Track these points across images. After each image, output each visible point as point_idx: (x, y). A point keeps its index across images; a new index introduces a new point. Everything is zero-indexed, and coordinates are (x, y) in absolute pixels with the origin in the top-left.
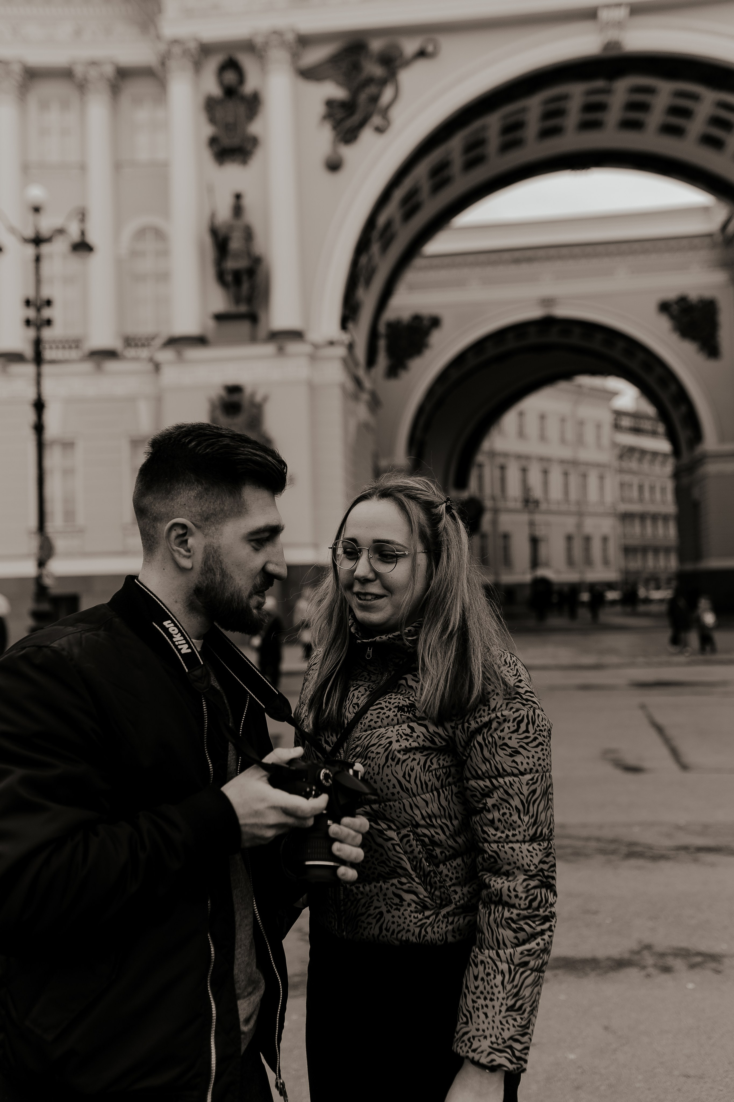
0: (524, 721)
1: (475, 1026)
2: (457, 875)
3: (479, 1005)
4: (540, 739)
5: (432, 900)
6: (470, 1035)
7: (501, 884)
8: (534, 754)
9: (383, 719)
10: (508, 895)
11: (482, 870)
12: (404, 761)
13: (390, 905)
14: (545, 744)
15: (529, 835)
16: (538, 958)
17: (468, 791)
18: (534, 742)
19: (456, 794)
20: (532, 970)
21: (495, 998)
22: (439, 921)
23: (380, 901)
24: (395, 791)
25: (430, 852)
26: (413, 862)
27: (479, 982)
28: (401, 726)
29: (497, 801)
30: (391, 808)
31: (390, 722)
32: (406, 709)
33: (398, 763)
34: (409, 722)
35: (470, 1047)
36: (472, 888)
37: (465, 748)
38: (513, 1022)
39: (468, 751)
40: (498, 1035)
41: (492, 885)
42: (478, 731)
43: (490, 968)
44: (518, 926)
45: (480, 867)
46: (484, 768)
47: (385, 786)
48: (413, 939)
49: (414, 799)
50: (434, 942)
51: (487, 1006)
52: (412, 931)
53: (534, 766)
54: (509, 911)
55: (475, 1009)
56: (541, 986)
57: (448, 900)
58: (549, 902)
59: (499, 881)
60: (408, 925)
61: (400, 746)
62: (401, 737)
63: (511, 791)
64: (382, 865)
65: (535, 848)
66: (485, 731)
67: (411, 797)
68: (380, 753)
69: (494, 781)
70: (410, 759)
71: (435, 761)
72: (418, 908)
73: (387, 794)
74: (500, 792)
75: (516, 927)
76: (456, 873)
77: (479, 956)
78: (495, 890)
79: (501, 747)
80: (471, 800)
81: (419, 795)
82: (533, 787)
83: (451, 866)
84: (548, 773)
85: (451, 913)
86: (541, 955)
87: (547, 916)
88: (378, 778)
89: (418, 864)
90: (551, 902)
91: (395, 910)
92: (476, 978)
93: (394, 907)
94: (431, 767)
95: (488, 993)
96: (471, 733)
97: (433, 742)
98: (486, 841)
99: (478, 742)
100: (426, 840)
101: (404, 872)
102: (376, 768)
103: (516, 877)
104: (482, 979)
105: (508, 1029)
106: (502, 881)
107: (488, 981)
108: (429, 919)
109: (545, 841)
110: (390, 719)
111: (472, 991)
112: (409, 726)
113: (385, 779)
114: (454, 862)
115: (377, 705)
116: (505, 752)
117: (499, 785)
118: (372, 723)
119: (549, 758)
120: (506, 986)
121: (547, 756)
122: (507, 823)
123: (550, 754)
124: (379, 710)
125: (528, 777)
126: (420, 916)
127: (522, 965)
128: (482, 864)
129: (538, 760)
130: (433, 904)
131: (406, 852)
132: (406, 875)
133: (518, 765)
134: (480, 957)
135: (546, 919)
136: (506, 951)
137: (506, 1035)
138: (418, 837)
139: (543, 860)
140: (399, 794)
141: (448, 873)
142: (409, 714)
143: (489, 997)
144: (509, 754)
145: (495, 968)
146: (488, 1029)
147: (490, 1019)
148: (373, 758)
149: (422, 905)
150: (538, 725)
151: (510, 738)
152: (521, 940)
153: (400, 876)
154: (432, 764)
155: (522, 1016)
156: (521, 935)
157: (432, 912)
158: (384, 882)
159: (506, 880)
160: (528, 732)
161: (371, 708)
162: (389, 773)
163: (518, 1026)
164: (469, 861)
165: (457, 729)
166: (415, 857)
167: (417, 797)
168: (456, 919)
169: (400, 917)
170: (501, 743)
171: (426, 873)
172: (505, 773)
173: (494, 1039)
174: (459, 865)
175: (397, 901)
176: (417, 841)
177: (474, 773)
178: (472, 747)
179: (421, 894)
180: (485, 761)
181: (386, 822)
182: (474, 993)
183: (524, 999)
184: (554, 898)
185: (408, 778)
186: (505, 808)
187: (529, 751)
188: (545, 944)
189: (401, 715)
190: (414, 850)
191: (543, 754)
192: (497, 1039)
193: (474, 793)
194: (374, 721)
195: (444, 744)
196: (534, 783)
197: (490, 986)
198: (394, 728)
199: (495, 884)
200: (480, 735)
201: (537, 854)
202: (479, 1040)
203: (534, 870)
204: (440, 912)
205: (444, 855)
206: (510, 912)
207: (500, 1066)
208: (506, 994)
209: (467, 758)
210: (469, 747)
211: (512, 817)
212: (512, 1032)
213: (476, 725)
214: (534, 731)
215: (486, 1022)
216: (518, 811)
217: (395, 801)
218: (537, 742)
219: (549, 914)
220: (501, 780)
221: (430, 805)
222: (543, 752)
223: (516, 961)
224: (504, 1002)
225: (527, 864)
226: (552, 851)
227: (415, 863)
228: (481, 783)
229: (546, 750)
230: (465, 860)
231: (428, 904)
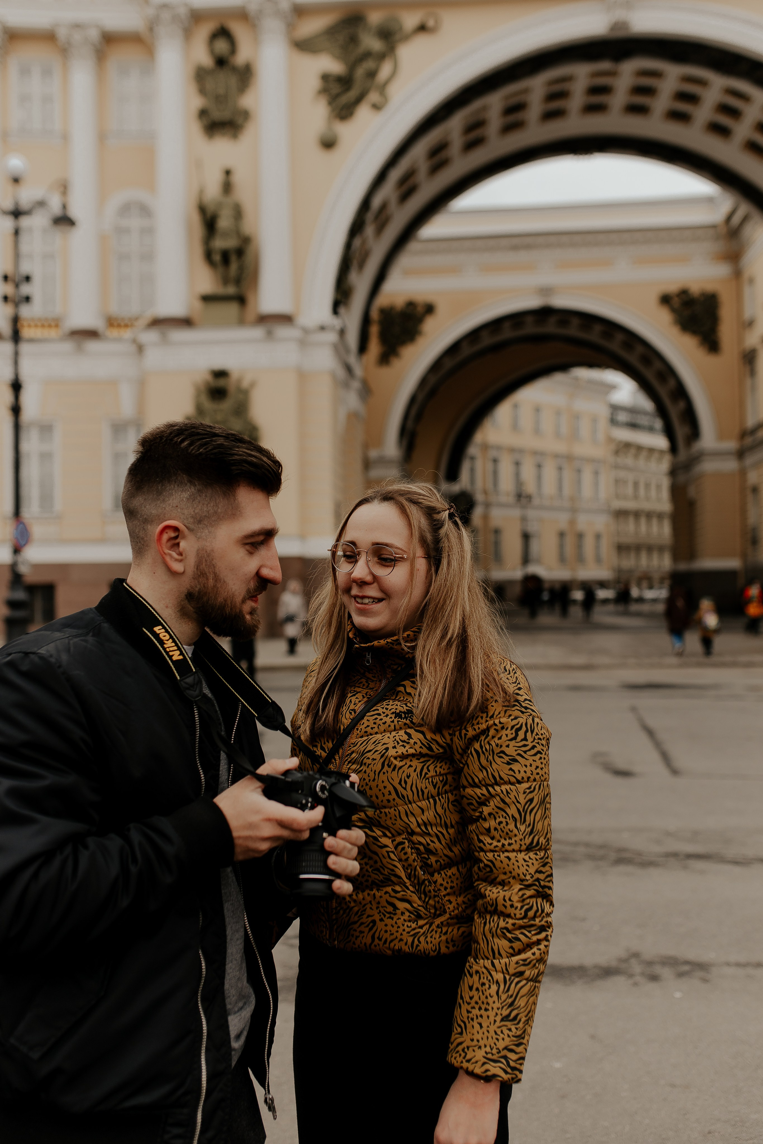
0: (523, 729)
1: (470, 1036)
2: (452, 884)
3: (473, 1015)
4: (539, 748)
5: (426, 909)
6: (464, 1045)
7: (497, 893)
8: (532, 762)
9: (379, 725)
10: (504, 905)
11: (477, 880)
12: (400, 768)
13: (383, 914)
14: (544, 753)
15: (525, 844)
16: (534, 968)
17: (464, 798)
18: (532, 750)
19: (452, 802)
20: (528, 980)
21: (490, 1009)
22: (432, 931)
23: (373, 910)
24: (391, 798)
25: (425, 860)
26: (408, 870)
27: (474, 992)
28: (398, 733)
29: (493, 809)
30: (386, 815)
31: (387, 728)
32: (403, 716)
33: (394, 770)
34: (406, 729)
35: (464, 1058)
36: (466, 898)
37: (462, 755)
38: (508, 1031)
39: (465, 758)
40: (493, 1045)
41: (487, 895)
42: (476, 738)
43: (485, 978)
44: (513, 936)
45: (476, 877)
46: (481, 776)
47: (381, 792)
48: (406, 949)
49: (410, 806)
50: (427, 952)
51: (481, 1016)
52: (405, 941)
53: (532, 774)
54: (504, 921)
55: (470, 1019)
56: (536, 996)
57: (442, 909)
58: (545, 911)
59: (495, 890)
60: (401, 934)
61: (397, 752)
62: (398, 743)
63: (507, 800)
64: (375, 872)
65: (531, 857)
66: (483, 738)
67: (407, 804)
68: (376, 759)
69: (491, 789)
70: (407, 766)
71: (431, 768)
72: (411, 917)
73: (382, 801)
74: (496, 801)
75: (512, 937)
76: (451, 883)
77: (473, 966)
78: (491, 899)
79: (498, 755)
80: (467, 808)
81: (415, 802)
82: (530, 796)
83: (446, 875)
84: (546, 782)
85: (445, 923)
86: (537, 965)
87: (543, 926)
88: (373, 784)
89: (413, 872)
90: (547, 912)
91: (387, 918)
92: (471, 988)
93: (388, 915)
94: (428, 774)
95: (483, 1003)
96: (468, 739)
97: (430, 749)
98: (482, 850)
99: (475, 750)
100: (421, 848)
101: (399, 880)
102: (372, 775)
103: (512, 886)
104: (477, 989)
105: (503, 1039)
106: (497, 890)
107: (482, 991)
108: (422, 929)
109: (542, 850)
110: (387, 725)
111: (466, 1002)
112: (406, 733)
113: (381, 786)
114: (448, 871)
115: (374, 711)
116: (502, 760)
117: (496, 794)
118: (368, 729)
119: (547, 766)
120: (501, 996)
121: (545, 764)
122: (503, 832)
123: (548, 763)
124: (376, 716)
125: (525, 785)
126: (414, 925)
127: (517, 975)
128: (477, 874)
129: (536, 769)
130: (427, 913)
131: (400, 860)
132: (401, 883)
133: (515, 773)
134: (475, 967)
135: (543, 929)
136: (501, 960)
137: (501, 1045)
138: (414, 845)
139: (539, 869)
140: (394, 801)
141: (442, 882)
142: (406, 720)
143: (483, 1007)
144: (506, 762)
145: (490, 978)
146: (482, 1039)
147: (485, 1029)
148: (369, 765)
149: (416, 914)
150: (537, 733)
151: (508, 746)
152: (516, 950)
153: (394, 884)
154: (429, 771)
155: (517, 1026)
156: (517, 945)
157: (426, 921)
158: (378, 890)
159: (502, 889)
160: (527, 740)
161: (368, 714)
162: (385, 779)
163: (513, 1036)
164: (464, 871)
165: (455, 735)
166: (410, 865)
167: (413, 804)
168: (450, 930)
169: (393, 926)
170: (498, 751)
171: (421, 881)
172: (502, 781)
173: (488, 1049)
174: (454, 875)
175: (390, 909)
176: (412, 848)
177: (470, 781)
178: (469, 754)
179: (415, 903)
180: (482, 769)
181: (382, 830)
182: (469, 1004)
183: (519, 1009)
184: (550, 908)
185: (404, 785)
186: (501, 816)
187: (526, 759)
188: (541, 954)
189: (398, 721)
190: (408, 857)
191: (542, 763)
192: (492, 1049)
193: (471, 801)
194: (370, 727)
195: (441, 751)
196: (531, 792)
197: (485, 996)
198: (390, 734)
199: (491, 893)
200: (477, 743)
201: (533, 864)
202: (474, 1051)
203: (530, 880)
204: (434, 922)
205: (439, 863)
206: (506, 922)
207: (495, 1076)
208: (501, 1004)
209: (464, 765)
210: (466, 754)
211: (508, 826)
212: (507, 1042)
213: (474, 733)
214: (532, 740)
215: (481, 1032)
216: (515, 820)
217: (391, 808)
218: (536, 750)
219: (545, 924)
220: (497, 788)
221: (426, 813)
222: (541, 761)
223: (512, 971)
224: (499, 1012)
225: (523, 874)
226: (549, 860)
227: (409, 871)
228: (478, 791)
229: (544, 758)
230: (461, 869)
231: (421, 913)
